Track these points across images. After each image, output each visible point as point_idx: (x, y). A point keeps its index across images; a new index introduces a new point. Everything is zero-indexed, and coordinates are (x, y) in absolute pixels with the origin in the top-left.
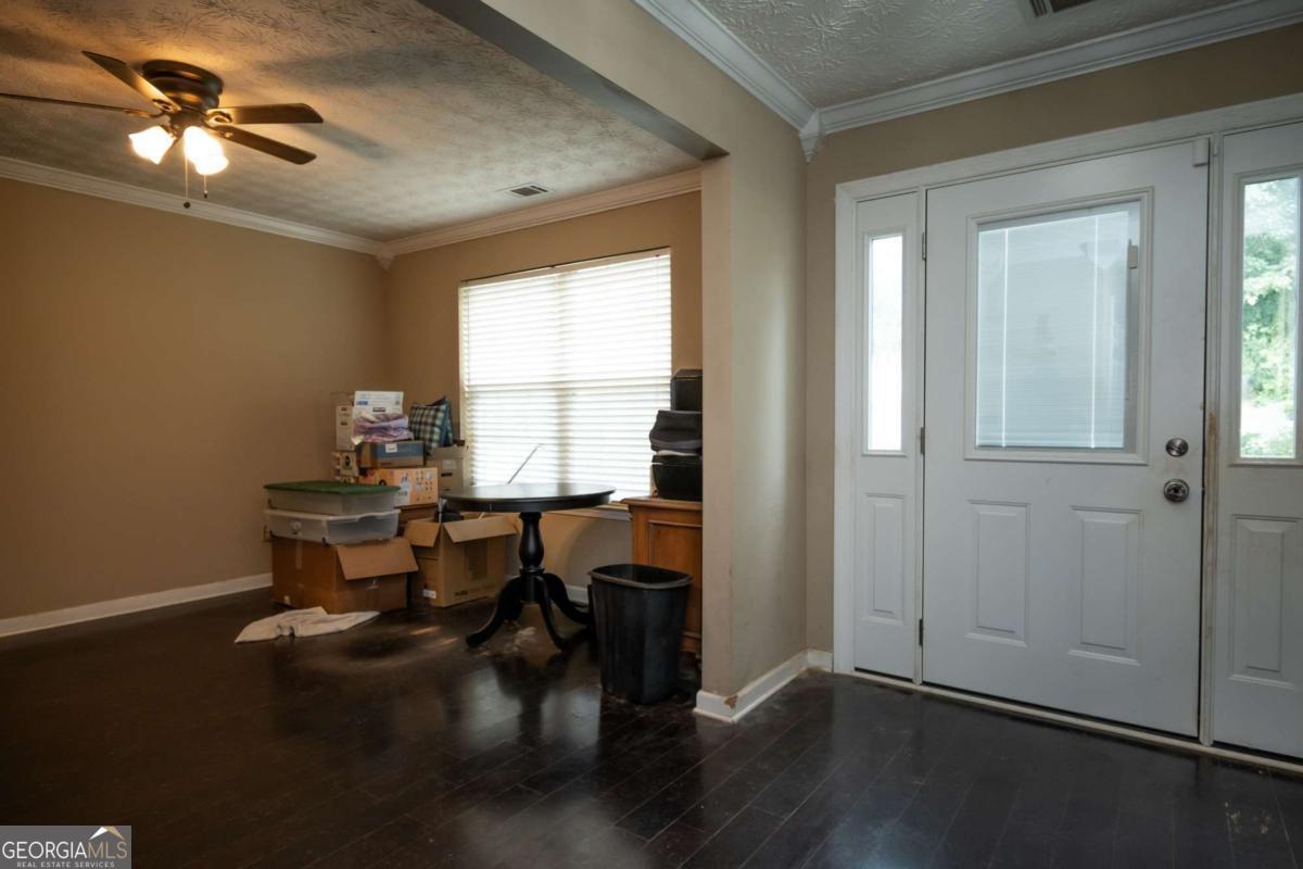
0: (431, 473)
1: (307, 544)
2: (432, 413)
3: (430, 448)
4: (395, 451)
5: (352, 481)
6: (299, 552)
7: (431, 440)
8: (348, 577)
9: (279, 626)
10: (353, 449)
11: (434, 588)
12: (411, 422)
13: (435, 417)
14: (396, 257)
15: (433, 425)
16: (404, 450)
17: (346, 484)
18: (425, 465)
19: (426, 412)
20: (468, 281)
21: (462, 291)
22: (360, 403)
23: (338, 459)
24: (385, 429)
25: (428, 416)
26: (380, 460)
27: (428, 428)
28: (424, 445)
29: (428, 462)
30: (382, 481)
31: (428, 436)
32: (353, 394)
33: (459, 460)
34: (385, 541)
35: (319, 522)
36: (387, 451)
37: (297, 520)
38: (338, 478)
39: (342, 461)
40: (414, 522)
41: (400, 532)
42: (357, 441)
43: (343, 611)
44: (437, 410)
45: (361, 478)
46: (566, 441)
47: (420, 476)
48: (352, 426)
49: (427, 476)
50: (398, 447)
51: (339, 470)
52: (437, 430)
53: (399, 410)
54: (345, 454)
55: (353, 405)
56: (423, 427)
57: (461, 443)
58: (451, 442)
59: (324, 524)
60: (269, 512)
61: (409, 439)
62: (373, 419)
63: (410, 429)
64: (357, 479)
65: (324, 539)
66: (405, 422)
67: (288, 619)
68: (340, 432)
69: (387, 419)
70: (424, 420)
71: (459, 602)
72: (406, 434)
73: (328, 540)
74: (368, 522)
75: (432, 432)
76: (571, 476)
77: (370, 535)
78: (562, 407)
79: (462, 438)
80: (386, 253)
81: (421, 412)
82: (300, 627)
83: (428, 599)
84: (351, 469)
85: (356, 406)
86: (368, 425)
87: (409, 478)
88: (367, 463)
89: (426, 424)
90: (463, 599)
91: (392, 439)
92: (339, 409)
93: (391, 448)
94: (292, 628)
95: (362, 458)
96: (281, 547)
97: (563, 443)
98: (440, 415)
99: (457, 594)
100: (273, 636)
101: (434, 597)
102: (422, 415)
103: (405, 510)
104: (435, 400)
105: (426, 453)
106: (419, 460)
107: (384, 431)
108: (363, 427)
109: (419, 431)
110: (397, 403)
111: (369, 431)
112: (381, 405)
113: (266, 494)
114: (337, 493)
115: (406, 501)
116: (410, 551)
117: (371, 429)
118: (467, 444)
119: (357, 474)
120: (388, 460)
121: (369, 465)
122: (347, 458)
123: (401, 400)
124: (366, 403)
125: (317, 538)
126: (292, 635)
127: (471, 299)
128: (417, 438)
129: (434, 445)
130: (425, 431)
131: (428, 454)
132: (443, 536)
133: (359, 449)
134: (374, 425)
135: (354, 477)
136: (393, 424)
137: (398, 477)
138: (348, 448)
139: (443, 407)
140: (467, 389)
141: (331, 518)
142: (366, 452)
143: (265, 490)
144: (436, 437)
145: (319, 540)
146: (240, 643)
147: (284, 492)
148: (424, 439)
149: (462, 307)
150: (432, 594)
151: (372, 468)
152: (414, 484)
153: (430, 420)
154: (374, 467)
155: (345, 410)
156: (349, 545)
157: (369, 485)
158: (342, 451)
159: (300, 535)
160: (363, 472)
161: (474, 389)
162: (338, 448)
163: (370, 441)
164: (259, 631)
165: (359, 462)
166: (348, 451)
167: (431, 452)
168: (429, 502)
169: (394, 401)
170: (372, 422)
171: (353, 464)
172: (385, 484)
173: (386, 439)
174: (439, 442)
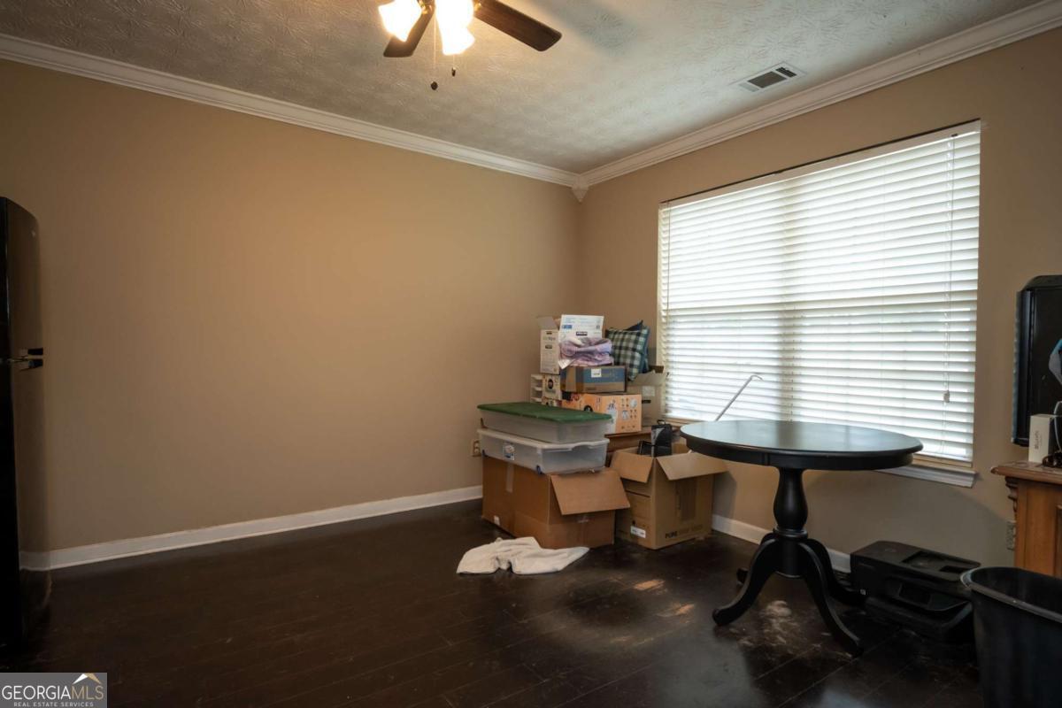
0: (634, 401)
1: (517, 468)
2: (634, 337)
3: (631, 374)
4: (600, 376)
5: (555, 404)
6: (510, 475)
7: (632, 366)
8: (563, 513)
9: (497, 559)
10: (558, 372)
11: (643, 527)
12: (615, 347)
13: (636, 342)
14: (590, 187)
15: (634, 350)
16: (607, 376)
17: (548, 407)
18: (625, 392)
19: (627, 336)
20: (668, 202)
21: (663, 213)
22: (565, 327)
23: (541, 381)
24: (591, 353)
25: (629, 340)
26: (586, 385)
27: (629, 353)
28: (626, 370)
29: (629, 389)
30: (587, 407)
31: (628, 361)
32: (560, 317)
33: (657, 387)
34: (597, 472)
35: (535, 449)
36: (593, 376)
37: (512, 444)
38: (538, 400)
39: (545, 384)
40: (619, 451)
41: (608, 463)
42: (564, 364)
43: (556, 546)
44: (639, 335)
45: (564, 401)
46: (790, 371)
47: (625, 403)
48: (557, 350)
49: (632, 403)
50: (603, 371)
51: (541, 392)
52: (637, 355)
53: (599, 334)
54: (548, 378)
55: (559, 328)
56: (623, 352)
57: (660, 370)
58: (647, 368)
59: (539, 452)
60: (481, 432)
61: (610, 365)
62: (579, 342)
63: (612, 355)
64: (560, 402)
65: (538, 467)
66: (608, 346)
67: (504, 548)
68: (545, 356)
69: (590, 344)
70: (624, 344)
71: (670, 543)
72: (609, 359)
73: (543, 469)
74: (580, 452)
75: (633, 358)
76: (796, 412)
77: (580, 465)
78: (787, 332)
79: (658, 364)
80: (581, 183)
81: (621, 336)
82: (517, 561)
83: (636, 537)
84: (554, 392)
85: (562, 330)
86: (576, 349)
87: (616, 405)
88: (571, 388)
89: (627, 348)
90: (673, 541)
91: (596, 364)
92: (543, 333)
93: (596, 373)
94: (510, 563)
95: (567, 383)
96: (492, 467)
97: (787, 374)
98: (642, 339)
99: (667, 535)
100: (491, 569)
101: (644, 536)
102: (623, 340)
103: (612, 437)
104: (633, 324)
105: (627, 379)
106: (620, 385)
107: (588, 355)
108: (570, 351)
109: (619, 356)
110: (598, 327)
111: (574, 355)
112: (582, 329)
113: (479, 414)
114: (551, 420)
115: (612, 428)
116: (621, 485)
117: (578, 353)
118: (665, 371)
119: (560, 398)
120: (591, 385)
121: (574, 390)
122: (551, 381)
123: (601, 324)
124: (570, 327)
125: (530, 464)
126: (510, 569)
127: (672, 220)
128: (617, 363)
129: (635, 371)
130: (625, 357)
131: (629, 380)
132: (658, 472)
133: (563, 373)
134: (579, 349)
135: (557, 401)
136: (599, 348)
137: (604, 404)
138: (552, 371)
139: (645, 332)
140: (664, 314)
141: (546, 446)
142: (572, 377)
143: (479, 410)
144: (637, 363)
145: (533, 467)
146: (461, 574)
147: (496, 413)
148: (624, 364)
149: (662, 229)
150: (641, 533)
151: (576, 393)
152: (621, 411)
153: (631, 345)
154: (580, 392)
155: (550, 333)
156: (562, 475)
157: (575, 411)
158: (545, 375)
159: (513, 458)
160: (567, 396)
161: (672, 314)
162: (542, 371)
163: (576, 365)
164: (478, 561)
165: (563, 386)
166: (552, 375)
167: (632, 377)
168: (634, 430)
169: (595, 324)
170: (579, 346)
171: (557, 387)
172: (591, 410)
173: (591, 364)
174: (639, 367)
